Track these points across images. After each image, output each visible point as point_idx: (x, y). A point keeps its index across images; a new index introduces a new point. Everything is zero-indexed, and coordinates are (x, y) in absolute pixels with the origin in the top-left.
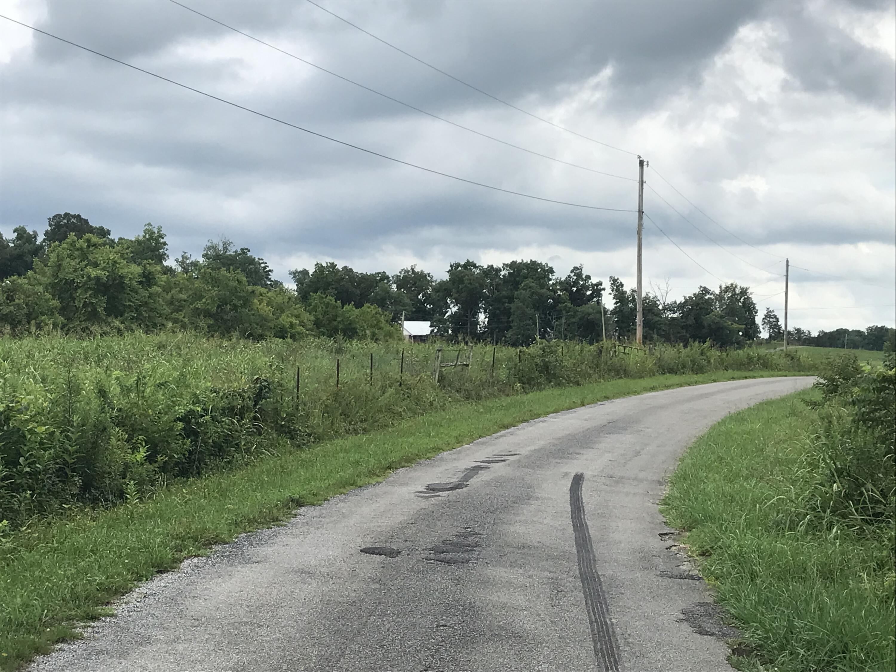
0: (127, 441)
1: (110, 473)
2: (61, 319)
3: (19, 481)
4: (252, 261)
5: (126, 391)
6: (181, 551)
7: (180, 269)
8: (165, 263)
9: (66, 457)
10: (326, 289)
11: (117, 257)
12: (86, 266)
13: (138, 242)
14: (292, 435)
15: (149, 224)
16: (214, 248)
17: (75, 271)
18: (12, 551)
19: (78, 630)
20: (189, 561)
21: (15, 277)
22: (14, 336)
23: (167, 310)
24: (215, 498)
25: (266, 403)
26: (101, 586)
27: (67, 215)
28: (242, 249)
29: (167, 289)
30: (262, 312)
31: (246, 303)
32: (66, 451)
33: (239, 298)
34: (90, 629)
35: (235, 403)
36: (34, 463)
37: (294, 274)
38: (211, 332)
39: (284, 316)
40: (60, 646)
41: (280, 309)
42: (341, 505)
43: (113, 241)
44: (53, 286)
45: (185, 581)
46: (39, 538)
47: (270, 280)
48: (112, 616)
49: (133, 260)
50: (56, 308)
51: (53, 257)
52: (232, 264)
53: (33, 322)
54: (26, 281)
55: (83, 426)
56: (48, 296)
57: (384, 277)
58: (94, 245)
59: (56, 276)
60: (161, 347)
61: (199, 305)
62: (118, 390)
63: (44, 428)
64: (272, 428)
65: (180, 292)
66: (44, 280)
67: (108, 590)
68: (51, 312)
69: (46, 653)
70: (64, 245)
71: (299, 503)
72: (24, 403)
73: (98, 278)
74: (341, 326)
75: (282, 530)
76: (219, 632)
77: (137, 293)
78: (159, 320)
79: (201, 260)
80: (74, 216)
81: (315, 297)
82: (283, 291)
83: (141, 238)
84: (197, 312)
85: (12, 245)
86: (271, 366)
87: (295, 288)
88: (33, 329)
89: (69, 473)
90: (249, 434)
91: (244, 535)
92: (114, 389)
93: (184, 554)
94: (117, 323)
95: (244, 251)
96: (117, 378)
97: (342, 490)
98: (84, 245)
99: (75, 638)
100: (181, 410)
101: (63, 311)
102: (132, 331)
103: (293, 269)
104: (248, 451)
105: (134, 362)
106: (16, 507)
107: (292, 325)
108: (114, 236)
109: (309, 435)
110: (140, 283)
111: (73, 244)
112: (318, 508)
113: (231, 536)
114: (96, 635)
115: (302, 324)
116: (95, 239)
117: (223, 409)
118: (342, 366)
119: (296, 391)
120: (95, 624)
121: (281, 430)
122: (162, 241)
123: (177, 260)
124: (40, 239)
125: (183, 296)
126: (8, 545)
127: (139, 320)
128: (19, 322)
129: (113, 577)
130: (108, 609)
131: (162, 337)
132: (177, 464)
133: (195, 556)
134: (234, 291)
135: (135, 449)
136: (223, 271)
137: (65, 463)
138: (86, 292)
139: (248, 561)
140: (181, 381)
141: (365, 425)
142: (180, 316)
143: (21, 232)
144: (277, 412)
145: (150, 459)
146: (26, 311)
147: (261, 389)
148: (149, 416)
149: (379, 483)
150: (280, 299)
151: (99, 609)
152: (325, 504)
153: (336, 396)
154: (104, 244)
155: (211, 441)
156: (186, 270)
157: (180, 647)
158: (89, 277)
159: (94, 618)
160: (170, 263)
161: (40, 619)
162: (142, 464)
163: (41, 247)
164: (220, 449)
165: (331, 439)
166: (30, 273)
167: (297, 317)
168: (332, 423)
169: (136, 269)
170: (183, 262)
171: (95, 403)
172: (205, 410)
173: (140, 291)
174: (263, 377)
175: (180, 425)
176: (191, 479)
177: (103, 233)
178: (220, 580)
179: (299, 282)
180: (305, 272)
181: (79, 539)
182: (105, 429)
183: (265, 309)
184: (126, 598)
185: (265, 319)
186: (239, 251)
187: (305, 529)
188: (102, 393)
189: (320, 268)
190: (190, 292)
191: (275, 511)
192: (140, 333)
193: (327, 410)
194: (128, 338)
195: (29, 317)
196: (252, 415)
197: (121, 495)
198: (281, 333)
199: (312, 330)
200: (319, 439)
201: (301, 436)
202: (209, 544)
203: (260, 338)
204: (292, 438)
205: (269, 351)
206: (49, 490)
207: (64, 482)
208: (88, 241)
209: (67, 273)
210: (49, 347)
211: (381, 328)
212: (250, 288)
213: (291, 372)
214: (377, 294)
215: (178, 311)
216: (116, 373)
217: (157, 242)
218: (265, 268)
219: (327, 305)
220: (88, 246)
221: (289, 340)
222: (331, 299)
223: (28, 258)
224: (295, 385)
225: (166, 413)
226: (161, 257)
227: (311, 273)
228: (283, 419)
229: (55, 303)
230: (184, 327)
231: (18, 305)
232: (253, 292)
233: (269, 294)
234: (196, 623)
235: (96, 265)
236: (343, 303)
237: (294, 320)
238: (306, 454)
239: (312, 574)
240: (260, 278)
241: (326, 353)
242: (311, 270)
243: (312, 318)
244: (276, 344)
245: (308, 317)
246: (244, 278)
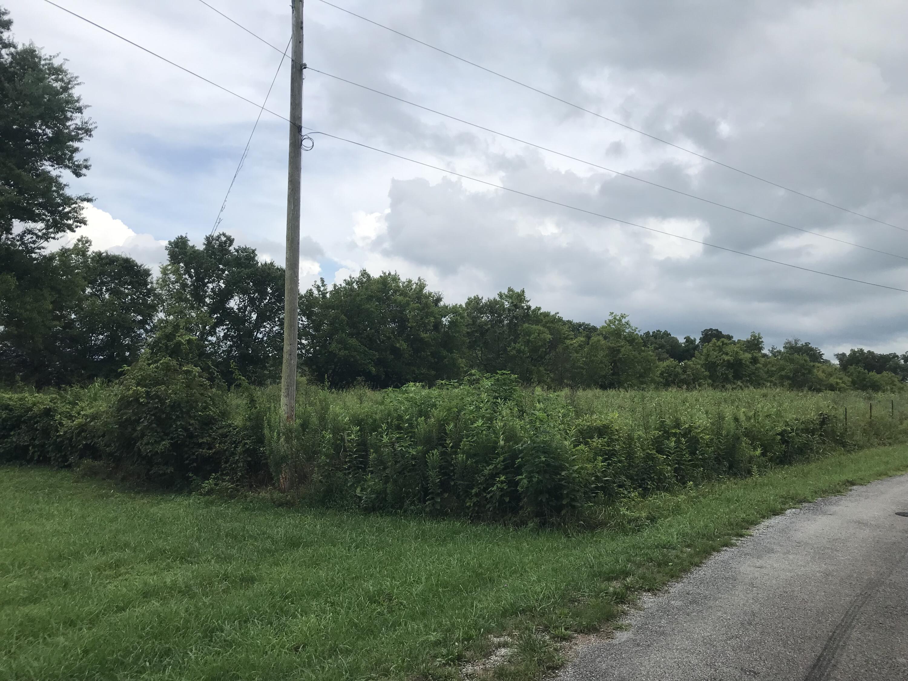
0: (751, 444)
1: (742, 461)
2: (710, 381)
3: (696, 462)
4: (811, 349)
5: (749, 419)
6: (785, 504)
7: (771, 355)
8: (763, 352)
9: (719, 451)
10: (857, 363)
11: (738, 350)
12: (722, 354)
13: (748, 341)
14: (844, 444)
15: (754, 332)
16: (789, 343)
17: (716, 357)
18: (697, 497)
19: (733, 541)
20: (790, 510)
21: (686, 361)
22: (687, 389)
23: (765, 376)
24: (802, 477)
25: (828, 427)
26: (744, 520)
27: (711, 329)
28: (806, 343)
29: (765, 365)
30: (819, 376)
31: (810, 372)
32: (719, 448)
33: (806, 369)
34: (740, 541)
35: (809, 426)
36: (704, 454)
37: (837, 355)
38: (791, 387)
39: (832, 378)
40: (725, 548)
41: (831, 375)
42: (879, 486)
43: (734, 341)
44: (705, 365)
45: (789, 521)
46: (709, 492)
47: (822, 359)
48: (751, 535)
49: (745, 351)
50: (707, 376)
51: (705, 351)
52: (800, 351)
53: (696, 383)
54: (692, 363)
55: (728, 436)
56: (703, 370)
57: (895, 356)
58: (726, 344)
59: (706, 360)
60: (765, 396)
61: (783, 373)
62: (744, 419)
63: (708, 436)
64: (831, 441)
65: (773, 366)
66: (701, 362)
67: (747, 522)
68: (705, 378)
69: (718, 551)
70: (710, 345)
71: (853, 484)
72: (698, 424)
73: (728, 361)
74: (868, 384)
75: (843, 498)
76: (812, 551)
77: (749, 367)
78: (761, 382)
79: (782, 350)
80: (715, 330)
81: (851, 368)
82: (831, 365)
83: (749, 339)
84: (782, 378)
85: (683, 345)
86: (828, 406)
87: (838, 363)
88: (697, 387)
89: (721, 460)
90: (818, 443)
91: (820, 499)
92: (742, 418)
93: (787, 506)
94: (739, 383)
95: (807, 344)
96: (744, 412)
97: (879, 478)
98: (719, 343)
99: (732, 545)
100: (779, 430)
101: (710, 377)
102: (748, 387)
103: (836, 353)
104: (817, 452)
105: (751, 403)
106: (696, 475)
107: (837, 383)
108: (735, 339)
109: (855, 445)
110: (751, 362)
111: (715, 344)
112: (865, 487)
113: (813, 499)
114: (744, 545)
115: (843, 382)
116: (726, 341)
117: (802, 429)
118: (874, 407)
119: (845, 420)
120: (742, 539)
121: (836, 442)
122: (761, 340)
123: (769, 350)
124: (697, 342)
125: (774, 369)
126: (694, 494)
127: (751, 382)
128: (690, 383)
129: (749, 515)
130: (748, 532)
131: (764, 391)
132: (778, 458)
133: (793, 508)
134: (802, 366)
135: (755, 449)
136: (796, 355)
137: (719, 454)
138: (722, 367)
139: (824, 513)
140: (779, 414)
141: (890, 441)
142: (773, 379)
143: (688, 339)
144: (833, 431)
145: (763, 454)
146: (692, 377)
147: (823, 419)
148: (762, 432)
149: (902, 475)
150: (830, 370)
151: (744, 531)
152: (869, 485)
153: (871, 424)
154: (731, 343)
155: (796, 446)
156: (774, 355)
157: (791, 557)
158: (724, 360)
159: (742, 536)
160: (765, 351)
161: (714, 534)
162: (759, 457)
163: (698, 345)
164: (802, 450)
165: (868, 448)
166: (693, 359)
167: (841, 379)
168: (869, 439)
169: (748, 356)
170: (772, 351)
171: (733, 425)
172: (793, 430)
173: (751, 366)
174: (825, 412)
175: (779, 437)
176: (786, 466)
177: (729, 337)
178: (809, 522)
179: (841, 360)
180: (844, 355)
181: (729, 494)
182: (739, 438)
183: (821, 375)
184: (757, 527)
185: (821, 380)
186: (804, 344)
187: (858, 498)
188: (736, 420)
189: (853, 352)
190: (778, 367)
191: (838, 487)
192: (751, 388)
193: (865, 431)
194: (746, 391)
195: (694, 380)
196: (819, 433)
197: (749, 472)
198: (832, 388)
199: (850, 386)
200: (861, 448)
201: (849, 445)
202: (800, 502)
203: (819, 391)
204: (844, 447)
205: (826, 397)
206: (712, 468)
207: (719, 464)
208: (723, 342)
209: (712, 359)
210: (706, 396)
211: (895, 385)
212: (812, 364)
213: (841, 410)
214: (891, 366)
215: (771, 376)
216: (743, 410)
217: (758, 341)
218: (819, 352)
219: (859, 372)
220: (723, 345)
221: (837, 392)
222: (861, 369)
223: (692, 351)
224: (845, 417)
225: (770, 431)
226: (760, 349)
227: (847, 354)
228: (838, 436)
229: (707, 373)
230: (775, 384)
231: (689, 374)
232: (813, 366)
233: (823, 367)
234: (798, 545)
235: (727, 354)
236: (869, 371)
237: (838, 381)
238: (853, 456)
239: (866, 524)
240: (817, 358)
241: (861, 399)
242: (848, 353)
243: (850, 379)
244: (830, 394)
245: (846, 379)
246: (808, 359)
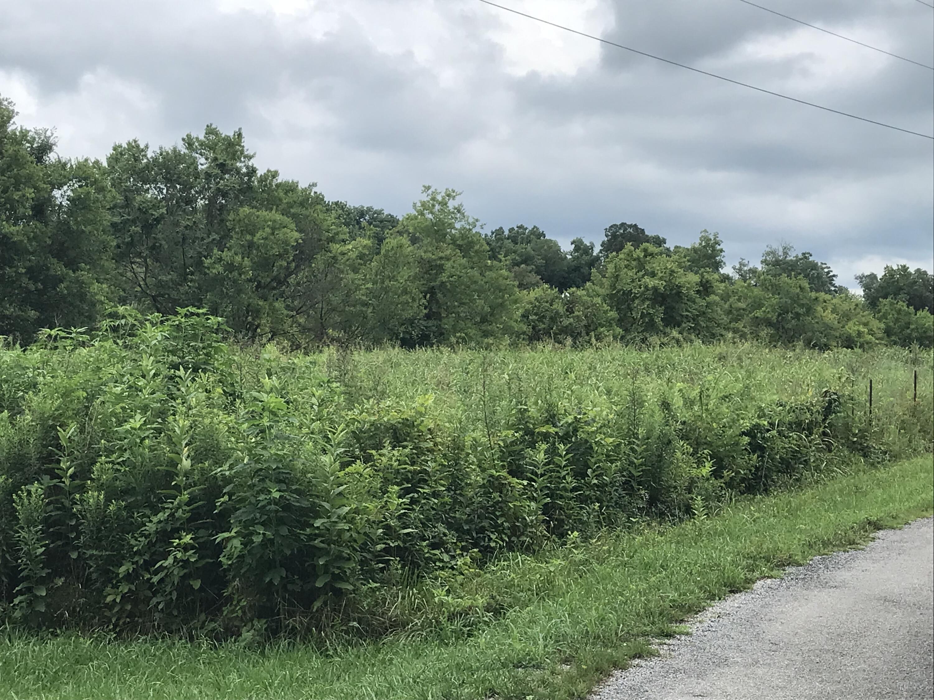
0: (692, 455)
1: (675, 487)
2: (619, 330)
3: (587, 493)
4: (814, 266)
5: (689, 403)
6: (754, 571)
7: (737, 277)
8: (722, 271)
9: (630, 468)
10: (896, 294)
11: (674, 266)
12: (643, 276)
13: (695, 250)
14: (865, 452)
15: (706, 231)
16: (773, 253)
17: (633, 281)
18: (585, 562)
19: (654, 647)
20: (762, 582)
21: (574, 289)
22: (574, 346)
23: (725, 319)
24: (786, 517)
25: (837, 418)
26: (674, 605)
27: (623, 224)
28: (804, 254)
29: (725, 298)
30: (826, 320)
31: (809, 310)
32: (631, 463)
33: (802, 306)
34: (665, 647)
35: (803, 418)
36: (601, 475)
37: (861, 279)
38: (773, 342)
39: (850, 324)
40: (637, 661)
41: (847, 317)
43: (668, 249)
44: (611, 296)
45: (759, 603)
46: (609, 551)
47: (833, 285)
48: (687, 634)
49: (690, 269)
50: (613, 319)
51: (611, 268)
52: (792, 270)
53: (592, 334)
54: (584, 292)
55: (648, 439)
56: (606, 307)
58: (651, 254)
59: (613, 287)
60: (722, 358)
61: (759, 313)
62: (681, 403)
63: (611, 440)
64: (843, 445)
65: (739, 300)
66: (602, 291)
67: (681, 607)
68: (609, 324)
69: (624, 668)
70: (621, 256)
71: (877, 526)
72: (591, 414)
73: (655, 289)
74: (914, 335)
75: (860, 554)
76: (799, 658)
77: (694, 302)
78: (717, 331)
79: (760, 267)
80: (631, 226)
81: (885, 303)
82: (848, 298)
83: (697, 246)
84: (757, 322)
85: (569, 257)
86: (840, 378)
87: (862, 293)
88: (593, 340)
89: (636, 487)
90: (819, 450)
91: (819, 557)
92: (677, 402)
93: (757, 574)
94: (675, 333)
95: (806, 256)
96: (680, 390)
97: (924, 513)
98: (639, 253)
99: (652, 654)
100: (746, 424)
101: (620, 322)
102: (691, 341)
103: (859, 274)
104: (817, 468)
105: (696, 374)
106: (585, 519)
107: (859, 334)
108: (670, 245)
109: (885, 453)
110: (698, 292)
111: (630, 254)
112: (898, 532)
113: (805, 558)
114: (672, 653)
115: (871, 332)
116: (652, 248)
117: (790, 424)
118: (920, 378)
119: (868, 404)
120: (671, 641)
121: (854, 447)
122: (718, 248)
123: (734, 268)
124: (596, 250)
125: (742, 305)
126: (580, 556)
127: (697, 330)
128: (579, 334)
129: (685, 594)
130: (683, 627)
131: (721, 348)
132: (743, 480)
133: (768, 577)
134: (795, 300)
135: (700, 463)
136: (784, 277)
137: (631, 476)
138: (643, 301)
139: (825, 585)
140: (745, 393)
142: (740, 325)
143: (578, 245)
144: (847, 427)
145: (716, 474)
146: (585, 322)
147: (830, 403)
148: (713, 429)
150: (845, 306)
151: (674, 627)
152: (906, 528)
153: (914, 411)
154: (661, 254)
155: (778, 457)
156: (744, 278)
157: (760, 672)
158: (646, 287)
159: (669, 636)
160: (727, 270)
161: (617, 634)
162: (708, 479)
163: (598, 258)
164: (788, 465)
165: (908, 458)
166: (588, 284)
167: (866, 325)
168: (910, 441)
169: (694, 278)
170: (740, 270)
171: (659, 416)
172: (772, 424)
173: (698, 300)
174: (832, 390)
175: (746, 439)
176: (759, 496)
177: (659, 242)
178: (796, 604)
179: (867, 287)
180: (873, 277)
181: (648, 554)
182: (670, 442)
183: (830, 317)
184: (699, 617)
185: (828, 327)
186: (800, 256)
187: (885, 554)
188: (666, 405)
189: (890, 272)
190: (749, 301)
191: (850, 533)
192: (698, 343)
193: (903, 426)
194: (688, 349)
195: (588, 329)
196: (821, 430)
197: (688, 510)
198: (849, 342)
199: (881, 339)
200: (895, 457)
201: (875, 453)
202: (782, 565)
203: (824, 347)
204: (865, 456)
205: (836, 361)
206: (616, 503)
207: (630, 495)
208: (645, 250)
209: (625, 285)
210: (609, 358)
212: (813, 295)
213: (863, 385)
215: (737, 320)
216: (680, 385)
217: (714, 250)
218: (828, 273)
219: (899, 312)
220: (645, 256)
221: (858, 350)
222: (902, 305)
223: (585, 270)
224: (868, 398)
225: (730, 427)
226: (717, 265)
227: (879, 276)
228: (855, 435)
229: (613, 314)
230: (743, 336)
231: (578, 317)
232: (816, 299)
233: (834, 301)
234: (774, 648)
235: (653, 275)
236: (917, 309)
237: (862, 328)
238: (881, 474)
239: (896, 603)
240: (824, 284)
241: (900, 364)
242: (880, 274)
243: (883, 326)
244: (845, 354)
245: (877, 325)
246: (805, 284)
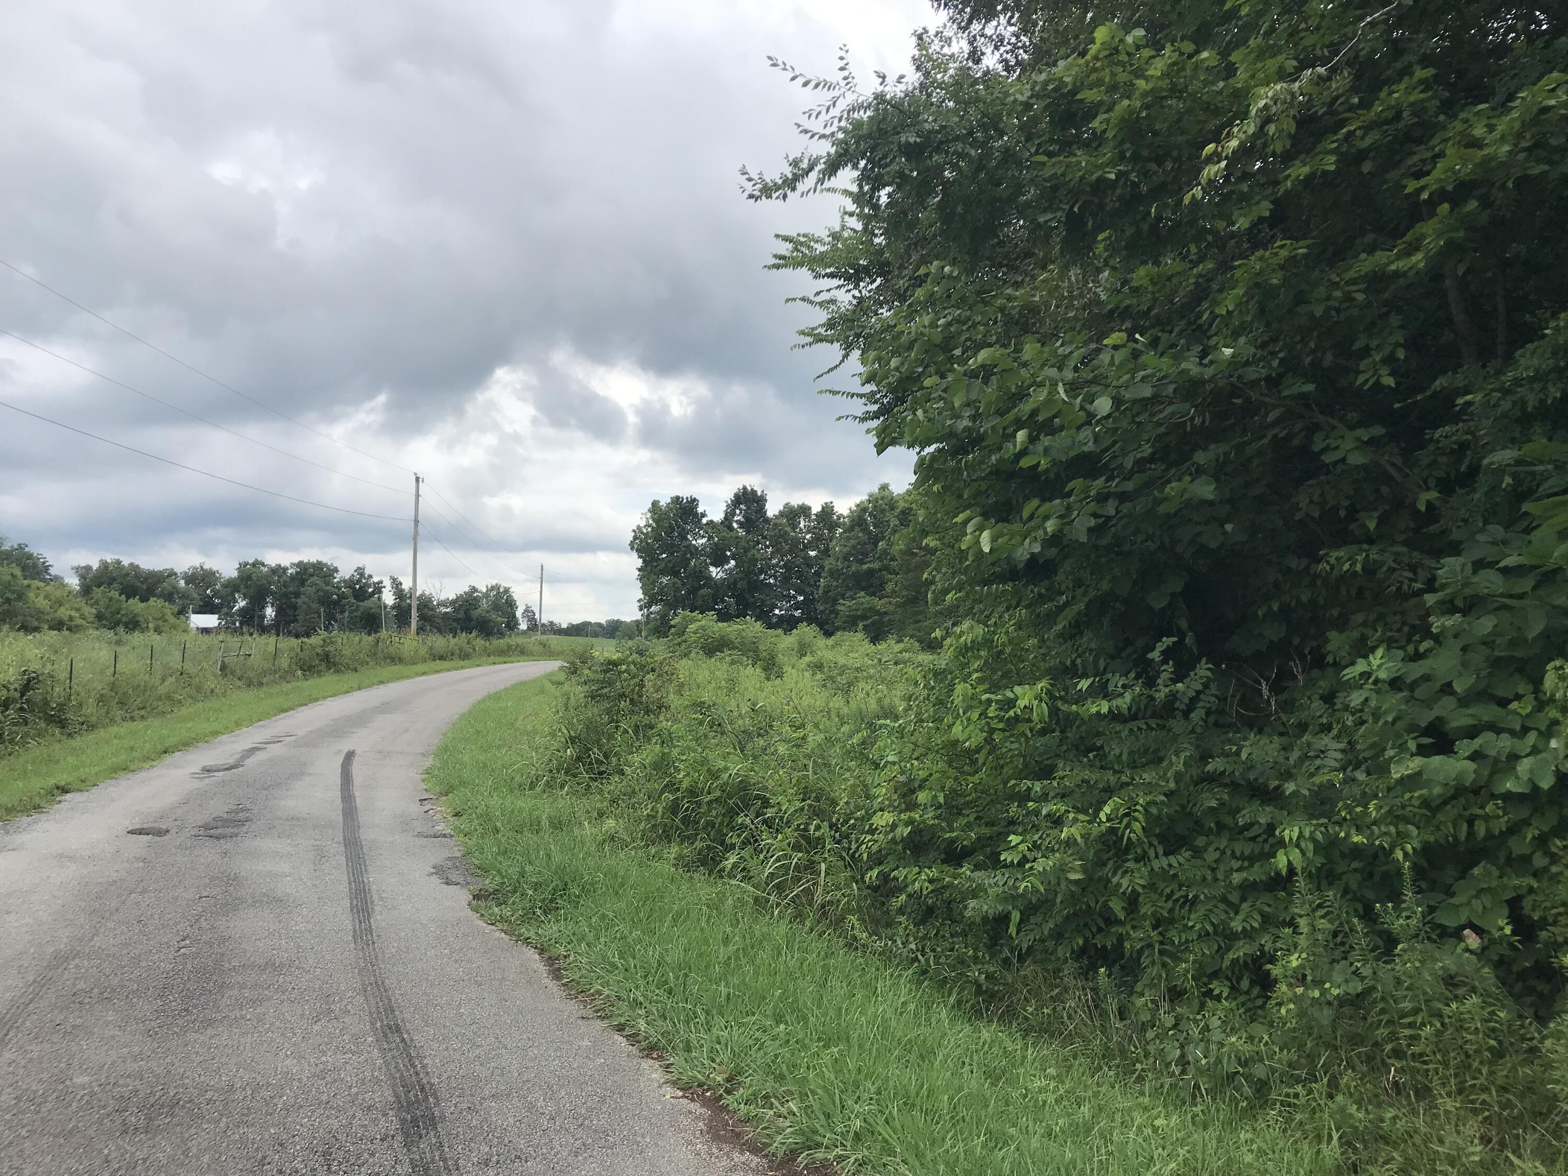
4: (30, 556)
10: (110, 584)
14: (62, 724)
25: (36, 695)
28: (19, 545)
30: (38, 605)
31: (21, 597)
33: (14, 592)
37: (77, 569)
39: (62, 609)
41: (59, 603)
42: (112, 789)
47: (49, 574)
57: (172, 574)
64: (40, 718)
71: (65, 790)
74: (124, 619)
75: (44, 817)
81: (98, 592)
82: (63, 585)
86: (42, 658)
87: (78, 582)
90: (14, 724)
95: (20, 547)
97: (113, 775)
103: (76, 565)
104: (12, 741)
107: (71, 618)
109: (83, 724)
112: (85, 793)
115: (82, 617)
118: (121, 657)
119: (68, 681)
121: (50, 720)
134: (7, 585)
141: (143, 712)
144: (46, 703)
147: (29, 680)
149: (152, 767)
150: (59, 593)
152: (93, 790)
153: (113, 686)
165: (104, 727)
167: (78, 610)
168: (108, 713)
174: (31, 669)
179: (83, 577)
180: (88, 568)
183: (41, 603)
185: (41, 612)
186: (16, 546)
187: (69, 814)
189: (105, 565)
191: (36, 798)
193: (101, 699)
196: (18, 706)
198: (58, 625)
199: (92, 623)
200: (92, 727)
201: (72, 725)
203: (36, 629)
204: (61, 727)
205: (41, 643)
211: (166, 621)
212: (26, 582)
213: (65, 664)
214: (164, 589)
218: (44, 563)
219: (111, 599)
221: (66, 633)
222: (115, 594)
224: (68, 675)
227: (94, 568)
228: (53, 709)
232: (29, 586)
233: (48, 588)
236: (128, 598)
237: (73, 613)
238: (77, 742)
239: (71, 858)
240: (38, 573)
241: (104, 645)
242: (95, 566)
243: (94, 611)
244: (51, 636)
245: (90, 611)
246: (17, 572)
